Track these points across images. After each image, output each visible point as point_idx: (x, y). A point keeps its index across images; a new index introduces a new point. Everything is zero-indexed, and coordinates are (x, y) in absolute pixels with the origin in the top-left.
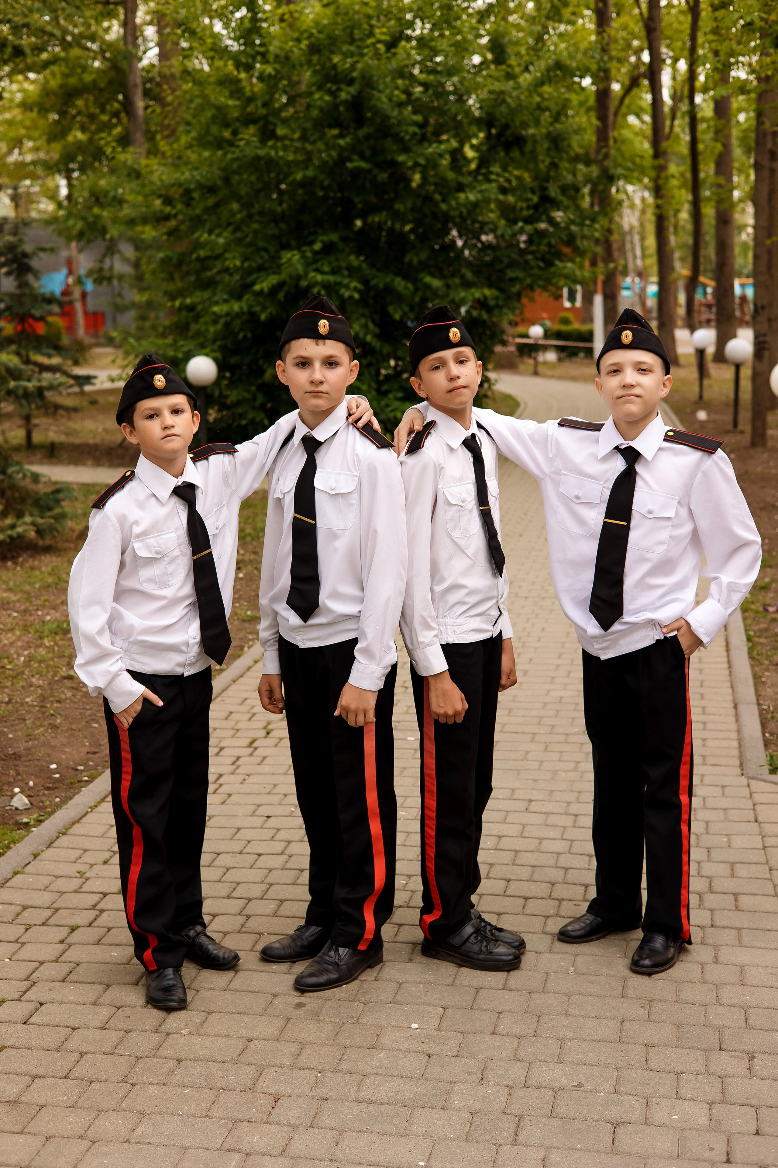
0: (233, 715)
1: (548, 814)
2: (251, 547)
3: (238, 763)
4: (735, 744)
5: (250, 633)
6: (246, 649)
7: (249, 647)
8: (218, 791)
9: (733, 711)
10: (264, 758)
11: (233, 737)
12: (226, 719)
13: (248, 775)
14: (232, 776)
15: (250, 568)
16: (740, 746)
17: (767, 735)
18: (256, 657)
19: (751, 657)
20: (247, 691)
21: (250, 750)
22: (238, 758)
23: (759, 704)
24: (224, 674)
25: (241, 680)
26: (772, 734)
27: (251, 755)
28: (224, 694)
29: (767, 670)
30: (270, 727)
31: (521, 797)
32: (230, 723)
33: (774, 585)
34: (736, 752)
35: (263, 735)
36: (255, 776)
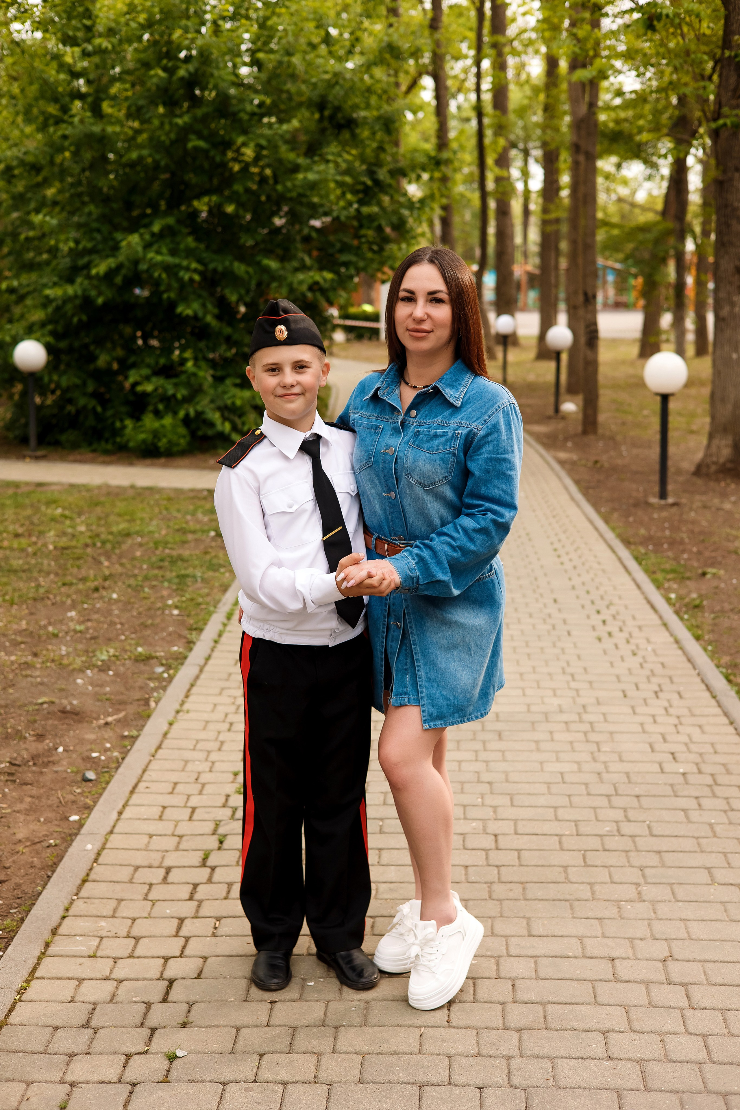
0: (167, 811)
1: (647, 983)
3: (198, 896)
5: (150, 679)
6: (152, 704)
7: (157, 702)
8: (187, 952)
11: (177, 849)
12: (161, 818)
13: (218, 919)
14: (197, 921)
15: (120, 584)
18: (170, 717)
20: (172, 770)
21: (207, 871)
22: (195, 886)
24: (138, 744)
25: (160, 751)
27: (210, 881)
28: (146, 777)
30: (221, 831)
31: (596, 953)
32: (167, 827)
33: (705, 603)
35: (216, 845)
36: (228, 920)
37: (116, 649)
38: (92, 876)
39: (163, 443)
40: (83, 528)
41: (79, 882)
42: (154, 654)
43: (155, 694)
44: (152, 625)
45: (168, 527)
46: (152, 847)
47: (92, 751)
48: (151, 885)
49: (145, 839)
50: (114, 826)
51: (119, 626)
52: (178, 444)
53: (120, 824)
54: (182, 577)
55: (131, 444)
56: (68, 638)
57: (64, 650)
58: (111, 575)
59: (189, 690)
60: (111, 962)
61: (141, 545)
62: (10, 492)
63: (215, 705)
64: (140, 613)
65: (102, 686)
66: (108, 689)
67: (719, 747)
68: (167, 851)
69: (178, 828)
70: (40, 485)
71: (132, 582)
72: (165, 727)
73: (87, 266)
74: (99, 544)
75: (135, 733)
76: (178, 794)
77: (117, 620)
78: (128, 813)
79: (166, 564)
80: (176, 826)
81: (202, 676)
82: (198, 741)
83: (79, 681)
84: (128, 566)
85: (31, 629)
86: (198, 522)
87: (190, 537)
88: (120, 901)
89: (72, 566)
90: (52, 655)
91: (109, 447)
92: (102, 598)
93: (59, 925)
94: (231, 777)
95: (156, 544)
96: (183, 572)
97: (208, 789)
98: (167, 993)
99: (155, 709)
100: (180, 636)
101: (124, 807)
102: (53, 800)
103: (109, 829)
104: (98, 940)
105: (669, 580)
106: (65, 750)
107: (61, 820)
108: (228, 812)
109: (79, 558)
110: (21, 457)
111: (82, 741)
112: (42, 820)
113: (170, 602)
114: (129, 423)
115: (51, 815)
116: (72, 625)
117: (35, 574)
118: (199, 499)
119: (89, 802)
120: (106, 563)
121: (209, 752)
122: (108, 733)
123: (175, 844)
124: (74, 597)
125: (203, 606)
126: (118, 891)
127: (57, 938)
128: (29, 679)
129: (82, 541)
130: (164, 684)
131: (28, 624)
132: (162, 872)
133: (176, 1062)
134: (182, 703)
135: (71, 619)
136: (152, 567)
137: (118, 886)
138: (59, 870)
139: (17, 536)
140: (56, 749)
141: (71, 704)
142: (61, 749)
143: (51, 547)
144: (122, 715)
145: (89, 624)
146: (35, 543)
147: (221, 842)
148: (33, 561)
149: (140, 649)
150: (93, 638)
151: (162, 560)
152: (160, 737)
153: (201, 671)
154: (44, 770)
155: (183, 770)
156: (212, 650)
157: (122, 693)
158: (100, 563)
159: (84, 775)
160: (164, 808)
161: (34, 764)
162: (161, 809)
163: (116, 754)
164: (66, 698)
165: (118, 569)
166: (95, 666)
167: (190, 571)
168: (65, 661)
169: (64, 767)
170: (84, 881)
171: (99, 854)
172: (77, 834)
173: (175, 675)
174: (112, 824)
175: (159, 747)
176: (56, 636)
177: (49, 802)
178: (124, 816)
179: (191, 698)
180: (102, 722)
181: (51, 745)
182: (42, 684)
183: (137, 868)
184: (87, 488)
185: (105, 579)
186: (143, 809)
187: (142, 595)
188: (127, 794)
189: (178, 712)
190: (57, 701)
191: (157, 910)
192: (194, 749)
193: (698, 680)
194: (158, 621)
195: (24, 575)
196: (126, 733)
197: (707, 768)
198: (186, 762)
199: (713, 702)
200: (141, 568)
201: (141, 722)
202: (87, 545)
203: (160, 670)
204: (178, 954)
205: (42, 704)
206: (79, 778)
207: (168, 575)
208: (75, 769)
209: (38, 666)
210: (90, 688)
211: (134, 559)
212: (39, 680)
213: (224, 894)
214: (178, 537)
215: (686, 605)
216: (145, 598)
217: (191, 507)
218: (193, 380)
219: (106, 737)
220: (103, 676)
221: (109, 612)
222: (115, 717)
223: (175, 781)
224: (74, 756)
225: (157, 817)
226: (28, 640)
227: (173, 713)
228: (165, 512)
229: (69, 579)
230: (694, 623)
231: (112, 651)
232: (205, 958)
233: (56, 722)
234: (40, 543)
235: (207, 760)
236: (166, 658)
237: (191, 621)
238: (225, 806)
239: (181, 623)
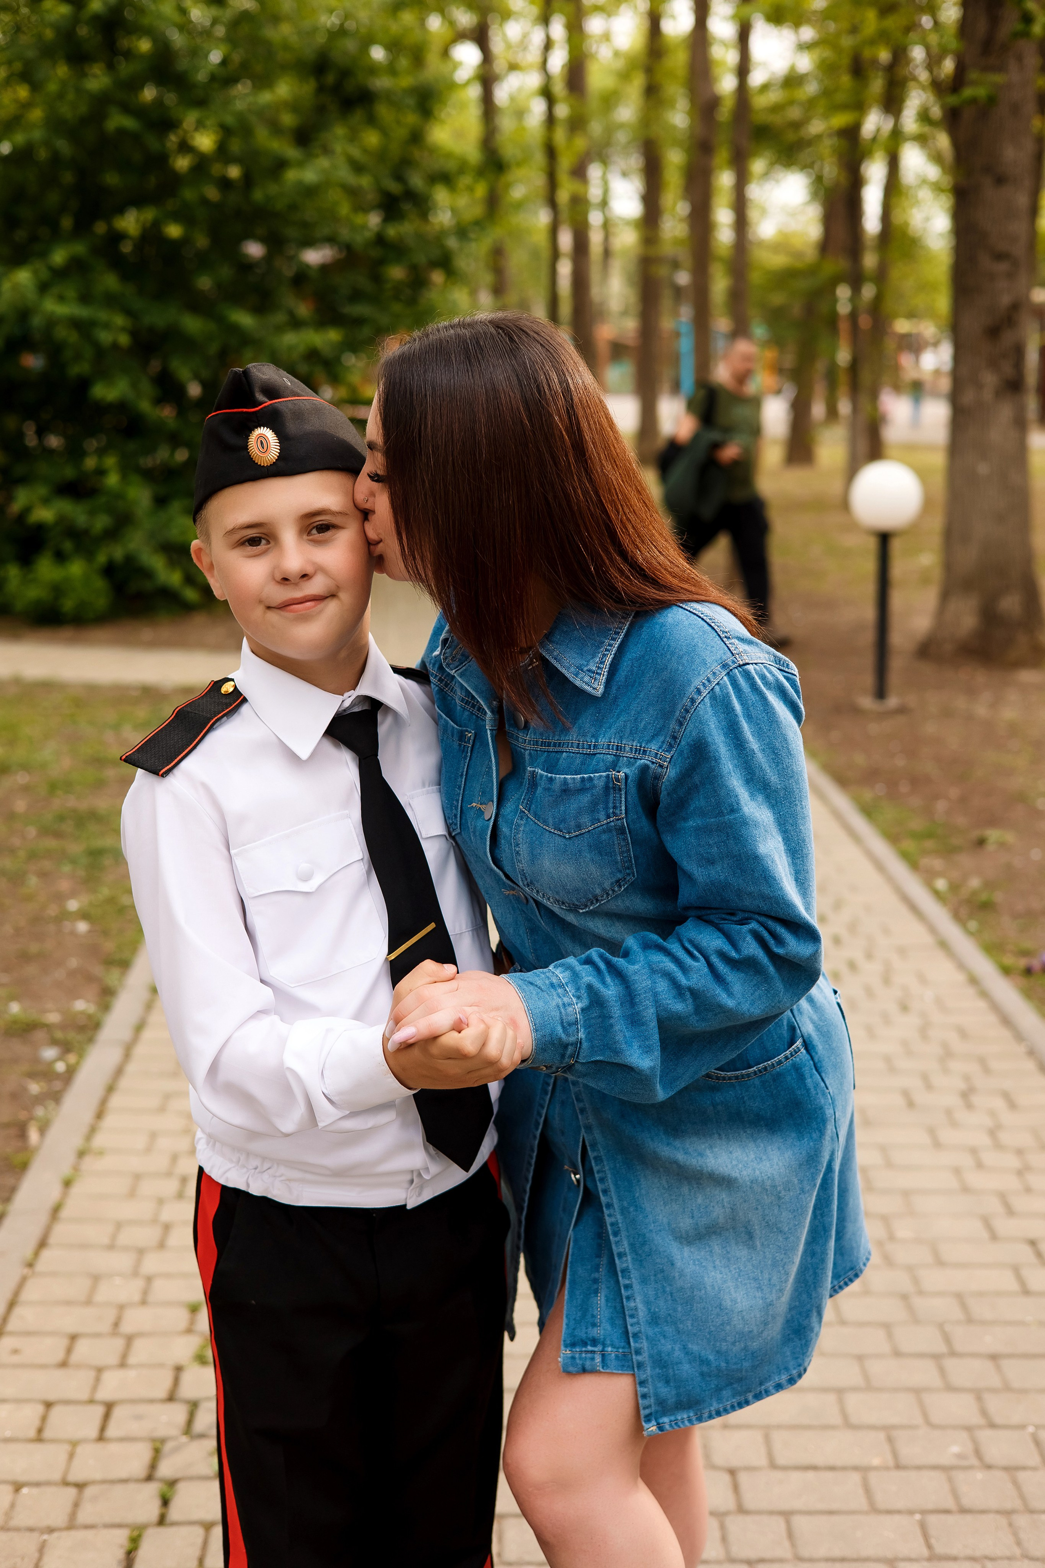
0: (55, 1416)
5: (32, 1075)
6: (33, 1136)
7: (43, 1131)
11: (72, 1523)
12: (39, 1437)
18: (66, 1170)
20: (67, 1304)
25: (46, 1254)
32: (52, 1459)
35: (153, 1510)
39: (68, 605)
42: (39, 1020)
43: (40, 1112)
44: (38, 954)
45: (75, 753)
46: (21, 1519)
52: (92, 605)
54: (95, 853)
55: (19, 605)
59: (103, 1103)
61: (26, 789)
63: (153, 1136)
68: (51, 1530)
69: (76, 1461)
72: (55, 1192)
76: (79, 1366)
79: (68, 827)
80: (71, 1456)
81: (131, 1068)
82: (119, 1226)
94: (183, 1319)
95: (53, 787)
97: (138, 1351)
99: (37, 1149)
100: (90, 978)
108: (178, 1414)
113: (73, 905)
114: (13, 572)
121: (141, 1252)
123: (68, 1508)
130: (57, 1085)
134: (93, 1130)
136: (45, 831)
147: (165, 1502)
149: (15, 1008)
151: (61, 818)
152: (43, 1218)
153: (127, 1055)
155: (88, 1302)
160: (49, 1405)
162: (40, 1409)
173: (78, 1063)
175: (43, 1244)
179: (109, 1121)
187: (24, 889)
189: (81, 1154)
192: (111, 1247)
194: (49, 944)
198: (96, 1279)
200: (24, 835)
201: (9, 1181)
203: (49, 1053)
207: (72, 848)
211: (12, 816)
216: (29, 898)
218: (118, 503)
223: (72, 1329)
225: (32, 1433)
227: (71, 1158)
228: (69, 727)
235: (135, 1273)
236: (63, 1027)
237: (109, 946)
238: (171, 1398)
239: (92, 950)
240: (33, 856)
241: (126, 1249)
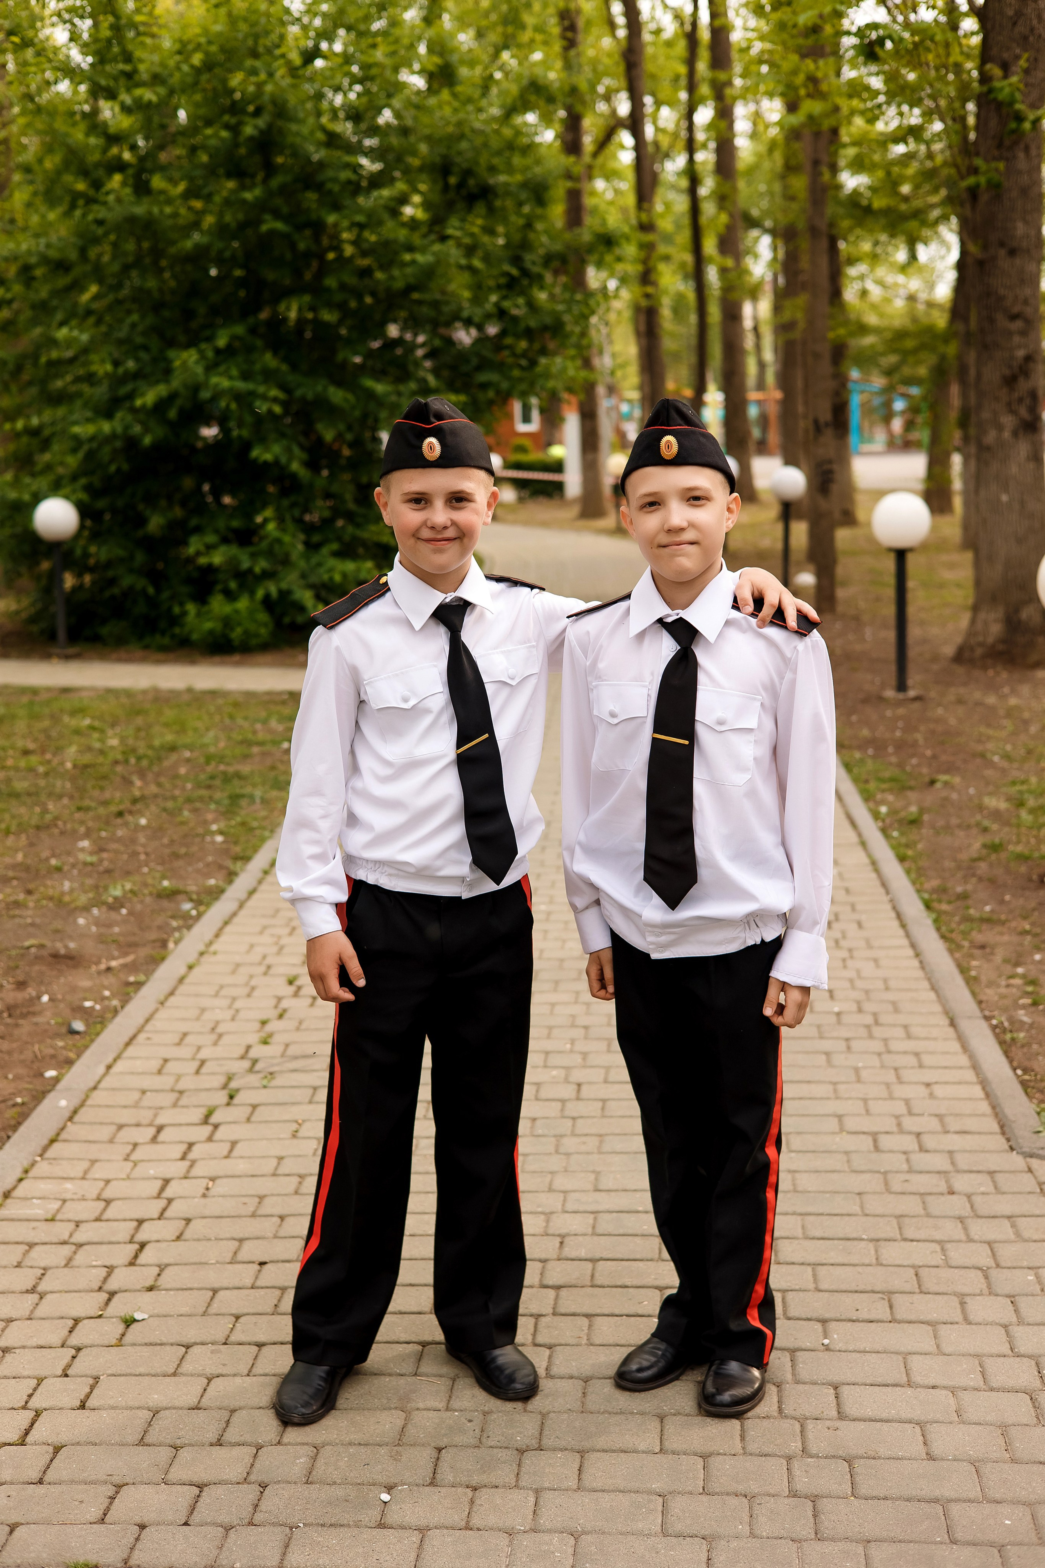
0: (169, 1065)
2: (150, 776)
3: (191, 1156)
4: (978, 1091)
5: (173, 917)
6: (171, 945)
7: (177, 943)
8: (168, 1213)
9: (951, 1030)
10: (234, 1144)
11: (175, 1105)
12: (159, 1072)
13: (213, 1179)
14: (186, 1182)
15: (153, 808)
16: (988, 1095)
17: (1019, 1072)
18: (191, 959)
19: (943, 937)
20: (183, 1019)
21: (208, 1129)
22: (191, 1145)
23: (987, 1018)
24: (145, 991)
25: (172, 1000)
26: (1025, 1071)
27: (210, 1139)
28: (148, 1027)
29: (972, 957)
30: (233, 1085)
32: (166, 1081)
33: (926, 817)
34: (984, 1107)
35: (224, 1100)
36: (225, 1180)
37: (134, 883)
38: (63, 1136)
39: (236, 634)
40: (114, 742)
41: (45, 1142)
42: (181, 887)
43: (177, 935)
44: (186, 854)
45: (229, 738)
46: (144, 1103)
47: (86, 999)
48: (135, 1145)
49: (136, 1095)
50: (99, 1082)
51: (143, 857)
52: (257, 635)
53: (108, 1079)
54: (236, 798)
55: (195, 637)
56: (75, 872)
57: (67, 885)
58: (143, 798)
59: (221, 929)
60: (72, 1226)
61: (188, 760)
62: (25, 699)
63: (252, 946)
64: (172, 842)
65: (110, 926)
66: (116, 930)
67: (892, 984)
68: (162, 1108)
69: (180, 1082)
70: (66, 690)
71: (170, 804)
72: (183, 970)
73: (131, 396)
74: (133, 761)
75: (142, 978)
76: (186, 1045)
77: (140, 849)
78: (119, 1067)
79: (217, 782)
80: (177, 1081)
81: (242, 913)
82: (222, 987)
83: (81, 921)
84: (168, 786)
85: (29, 861)
86: (271, 731)
87: (255, 750)
88: (93, 1162)
89: (94, 787)
90: (50, 892)
91: (166, 641)
92: (126, 824)
93: (15, 1188)
94: (257, 1025)
95: (209, 759)
96: (238, 791)
97: (225, 1040)
98: (136, 1256)
99: (173, 951)
100: (221, 867)
101: (115, 1060)
102: (28, 1055)
103: (92, 1084)
104: (60, 1203)
105: (883, 791)
106: (50, 999)
107: (35, 1076)
108: (246, 1064)
109: (104, 777)
110: (47, 656)
111: (74, 989)
112: (10, 1076)
113: (214, 827)
114: (191, 608)
115: (21, 1071)
116: (82, 856)
117: (43, 798)
118: (275, 703)
119: (72, 1055)
120: (138, 783)
121: (234, 999)
122: (109, 980)
123: (173, 1100)
124: (90, 824)
125: (258, 832)
126: (94, 1151)
127: (9, 1201)
128: (17, 920)
129: (111, 756)
130: (190, 922)
131: (25, 856)
132: (152, 1131)
133: (134, 1326)
134: (211, 943)
135: (82, 850)
136: (198, 785)
137: (94, 1147)
138: (22, 1129)
139: (26, 752)
140: (39, 997)
141: (66, 947)
142: (45, 998)
143: (69, 765)
144: (130, 958)
145: (105, 855)
146: (49, 762)
147: (231, 1097)
148: (42, 783)
149: (166, 883)
150: (108, 871)
151: (212, 777)
152: (172, 983)
153: (241, 905)
154: (21, 1022)
155: (197, 1019)
156: (260, 882)
157: (134, 934)
158: (131, 783)
159: (69, 1025)
161: (10, 1016)
162: (162, 1062)
163: (115, 1002)
164: (61, 940)
165: (153, 789)
166: (104, 903)
167: (248, 790)
168: (67, 899)
169: (48, 1019)
170: (52, 1141)
171: (75, 1112)
172: (49, 1091)
173: (206, 910)
174: (97, 1078)
176: (59, 869)
177: (22, 1057)
178: (116, 1069)
179: (222, 938)
180: (103, 966)
181: (34, 994)
182: (33, 925)
183: (120, 1127)
184: (128, 693)
185: (135, 801)
186: (138, 1063)
187: (179, 819)
188: (121, 1046)
189: (202, 954)
190: (48, 944)
191: (139, 1171)
192: (215, 996)
193: (889, 907)
194: (194, 849)
195: (29, 800)
196: (132, 979)
197: (869, 1007)
198: (203, 1010)
199: (901, 932)
200: (183, 789)
201: (152, 966)
202: (116, 762)
203: (187, 906)
204: (156, 1216)
205: (28, 948)
206: (64, 1030)
207: (218, 795)
208: (60, 1020)
209: (31, 904)
210: (94, 929)
211: (176, 776)
212: (29, 920)
213: (225, 1153)
214: (238, 751)
215: (901, 822)
217: (263, 714)
218: (277, 547)
219: (106, 982)
220: (113, 915)
221: (133, 841)
222: (121, 961)
223: (185, 1031)
224: (62, 1005)
225: (155, 1070)
226: (23, 875)
227: (195, 955)
228: (227, 721)
229: (87, 803)
230: (903, 840)
231: (128, 886)
232: (188, 1221)
233: (44, 968)
234: (55, 761)
235: (230, 1007)
236: (198, 894)
237: (237, 849)
238: (242, 1058)
239: (224, 852)
240: (189, 800)
241: (225, 997)
